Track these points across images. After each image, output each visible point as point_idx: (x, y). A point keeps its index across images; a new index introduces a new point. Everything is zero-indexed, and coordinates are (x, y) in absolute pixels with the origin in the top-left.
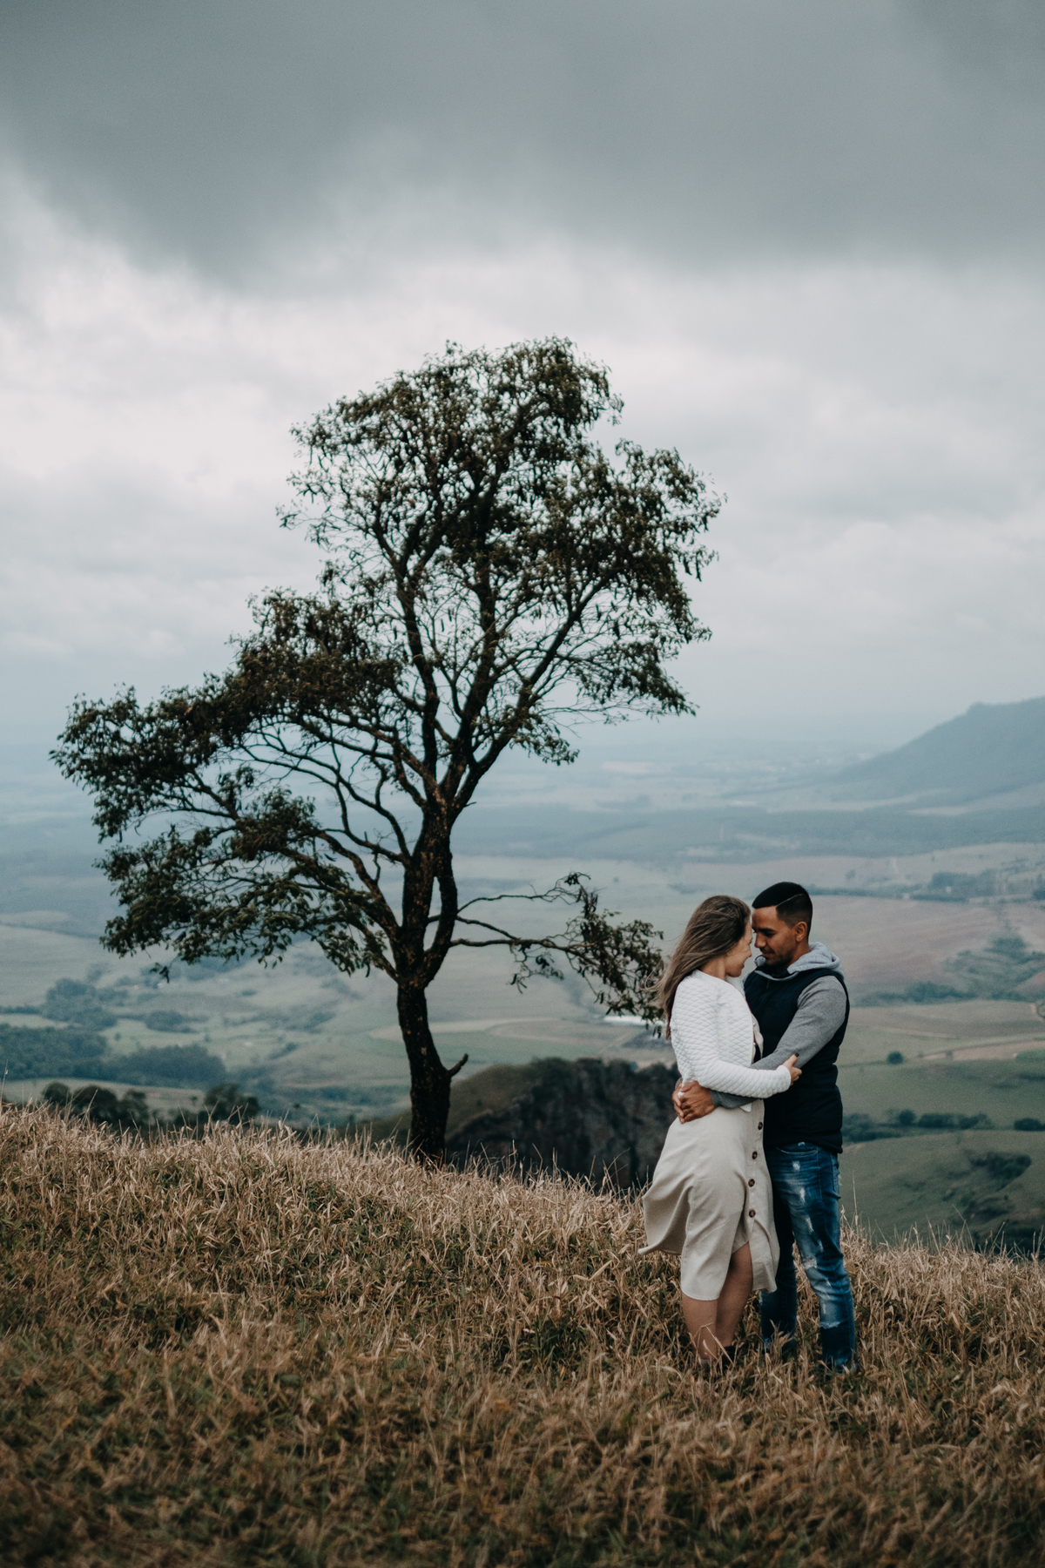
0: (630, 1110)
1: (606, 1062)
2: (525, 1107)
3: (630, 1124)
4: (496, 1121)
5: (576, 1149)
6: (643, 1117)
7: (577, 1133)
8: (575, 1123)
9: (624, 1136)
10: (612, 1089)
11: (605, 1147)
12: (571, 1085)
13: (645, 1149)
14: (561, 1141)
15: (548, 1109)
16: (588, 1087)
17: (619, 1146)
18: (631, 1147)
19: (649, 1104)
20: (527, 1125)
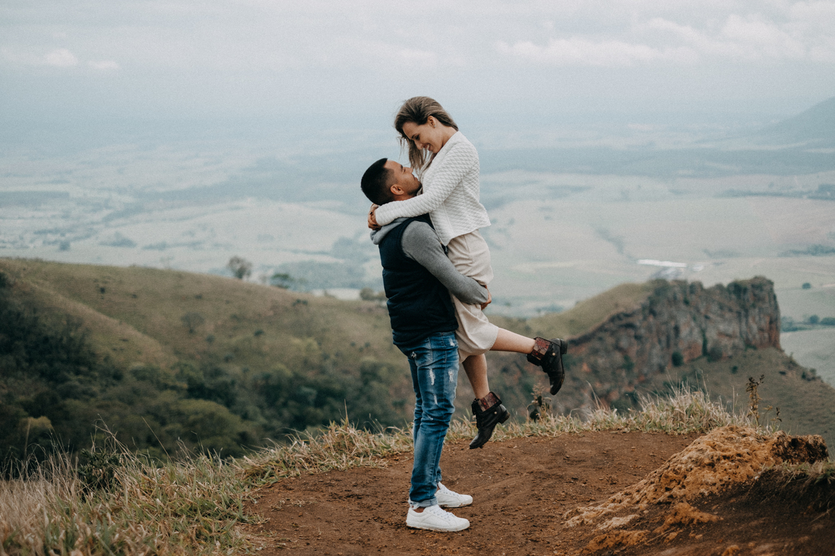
0: (702, 310)
1: (689, 282)
2: (644, 308)
3: (703, 319)
4: (627, 316)
5: (672, 333)
6: (711, 316)
7: (673, 324)
8: (672, 317)
9: (700, 326)
10: (692, 298)
11: (689, 333)
12: (670, 295)
13: (712, 334)
14: (663, 328)
15: (657, 309)
16: (680, 296)
17: (696, 331)
18: (703, 332)
19: (715, 308)
20: (645, 318)
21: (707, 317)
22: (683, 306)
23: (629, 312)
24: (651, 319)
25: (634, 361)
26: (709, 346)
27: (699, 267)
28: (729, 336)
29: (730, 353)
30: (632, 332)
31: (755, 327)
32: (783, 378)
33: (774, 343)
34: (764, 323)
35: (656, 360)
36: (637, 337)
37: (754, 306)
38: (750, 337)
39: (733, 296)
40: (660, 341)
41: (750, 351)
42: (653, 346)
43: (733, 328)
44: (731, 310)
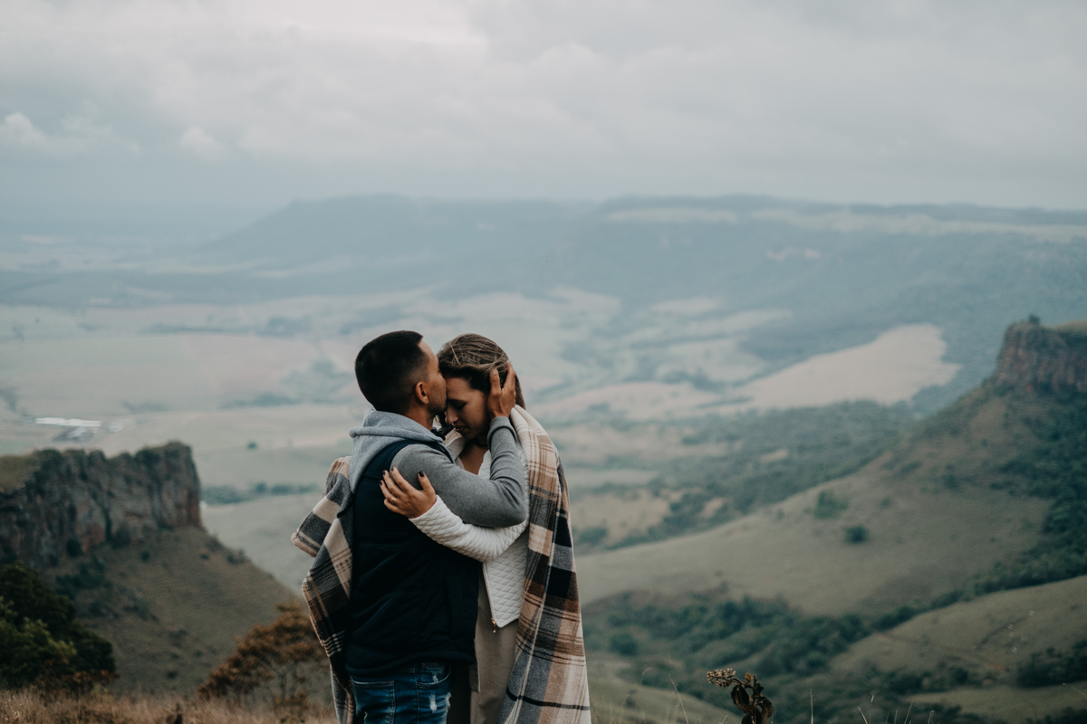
3: (105, 496)
4: (7, 497)
5: (66, 516)
6: (115, 491)
7: (67, 504)
8: (65, 496)
9: (101, 505)
10: (92, 472)
11: (88, 514)
12: (63, 469)
13: (117, 515)
14: (55, 510)
15: (47, 486)
16: (75, 470)
17: (97, 513)
18: (106, 513)
19: (120, 482)
20: (31, 499)
21: (110, 494)
22: (79, 482)
23: (10, 492)
24: (39, 500)
25: (18, 553)
26: (115, 528)
27: (117, 425)
28: (140, 516)
29: (140, 536)
30: (14, 518)
31: (170, 504)
32: (206, 563)
33: (194, 520)
34: (182, 497)
35: (45, 551)
36: (22, 524)
37: (168, 478)
38: (165, 515)
39: (143, 468)
40: (50, 528)
41: (165, 533)
42: (42, 533)
43: (143, 505)
44: (139, 483)
